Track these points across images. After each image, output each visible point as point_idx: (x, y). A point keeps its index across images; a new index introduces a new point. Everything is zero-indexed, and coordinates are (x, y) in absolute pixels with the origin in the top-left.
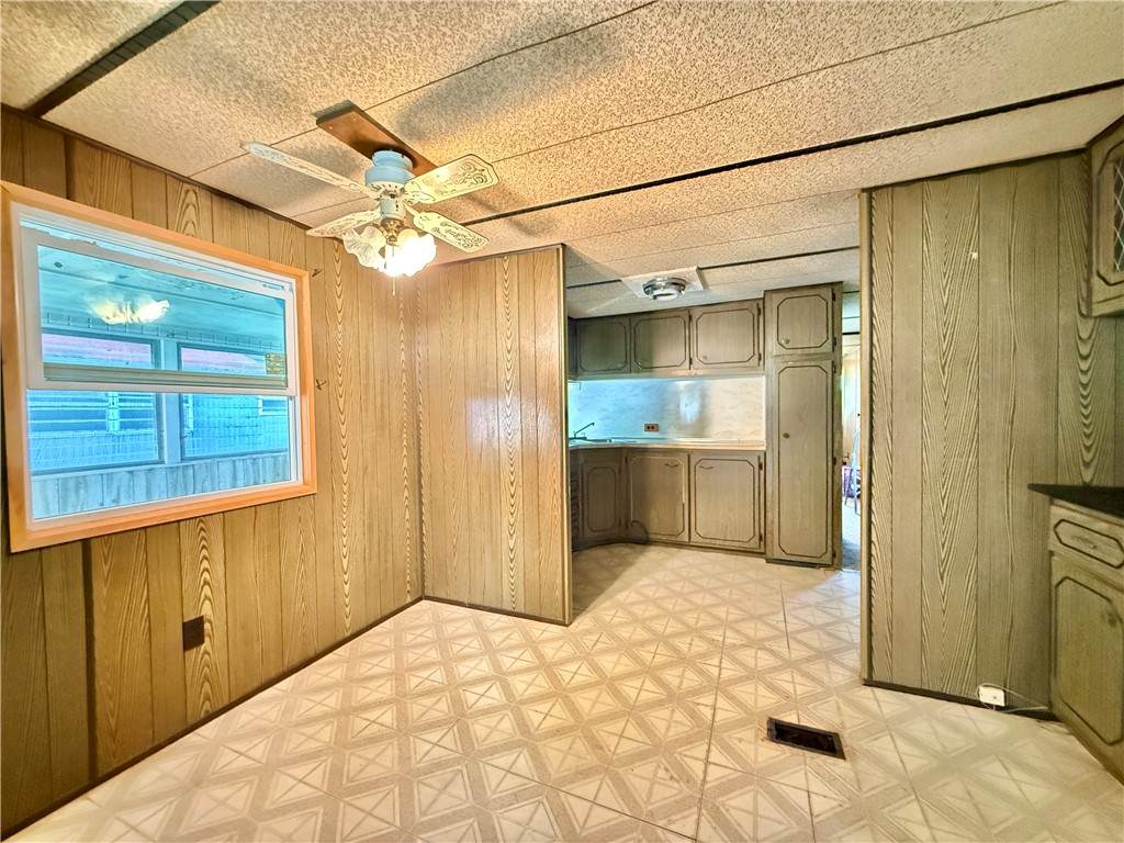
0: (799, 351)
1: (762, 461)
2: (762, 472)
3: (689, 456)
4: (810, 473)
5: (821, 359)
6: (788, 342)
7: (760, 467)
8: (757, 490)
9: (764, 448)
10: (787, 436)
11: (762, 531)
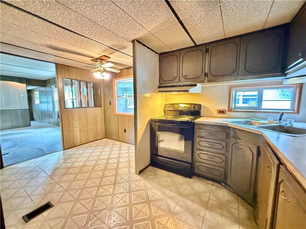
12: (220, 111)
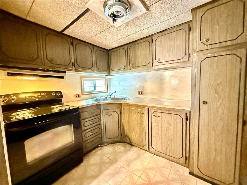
0: (217, 46)
1: (188, 115)
2: (188, 122)
3: (148, 109)
4: (223, 129)
5: (236, 49)
6: (208, 40)
7: (187, 119)
8: (184, 132)
9: (189, 109)
10: (205, 103)
11: (187, 155)
12: (76, 95)
